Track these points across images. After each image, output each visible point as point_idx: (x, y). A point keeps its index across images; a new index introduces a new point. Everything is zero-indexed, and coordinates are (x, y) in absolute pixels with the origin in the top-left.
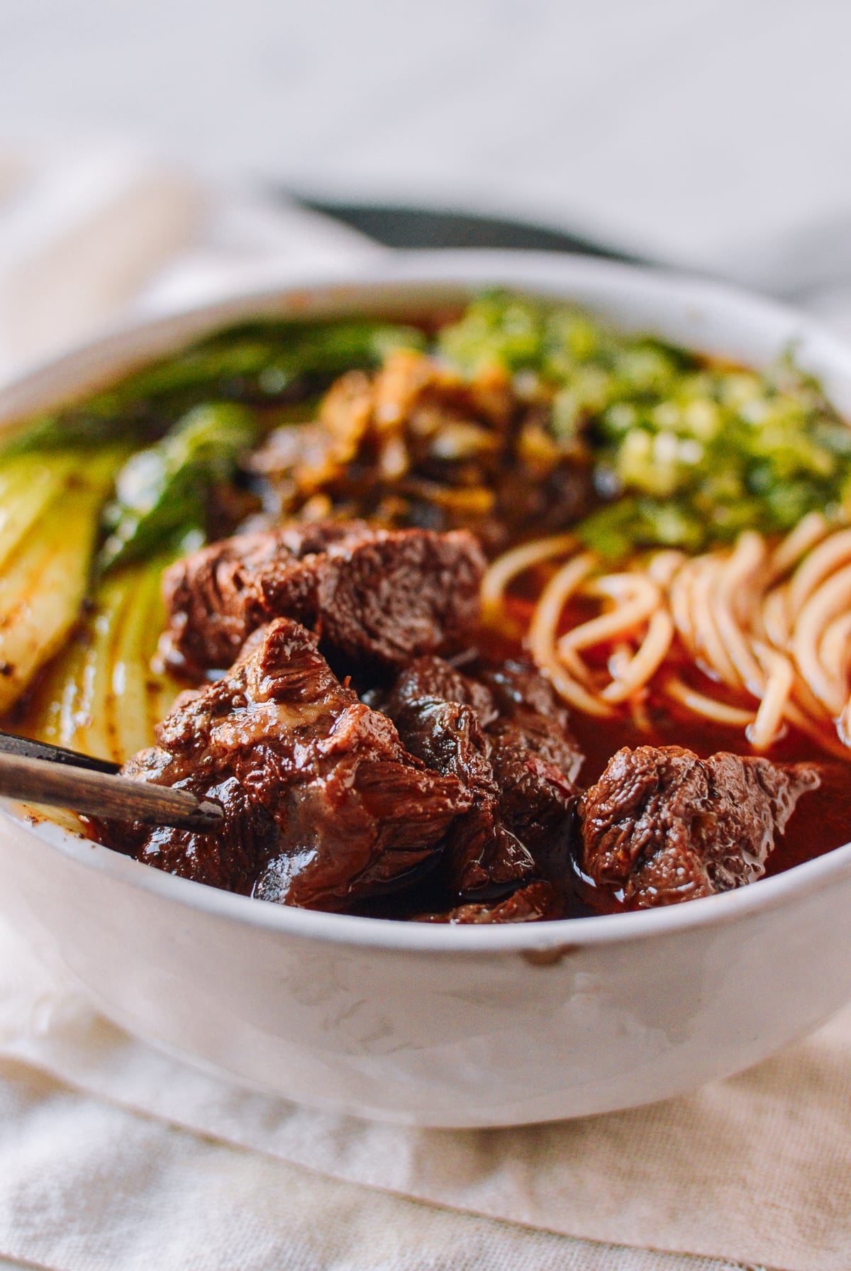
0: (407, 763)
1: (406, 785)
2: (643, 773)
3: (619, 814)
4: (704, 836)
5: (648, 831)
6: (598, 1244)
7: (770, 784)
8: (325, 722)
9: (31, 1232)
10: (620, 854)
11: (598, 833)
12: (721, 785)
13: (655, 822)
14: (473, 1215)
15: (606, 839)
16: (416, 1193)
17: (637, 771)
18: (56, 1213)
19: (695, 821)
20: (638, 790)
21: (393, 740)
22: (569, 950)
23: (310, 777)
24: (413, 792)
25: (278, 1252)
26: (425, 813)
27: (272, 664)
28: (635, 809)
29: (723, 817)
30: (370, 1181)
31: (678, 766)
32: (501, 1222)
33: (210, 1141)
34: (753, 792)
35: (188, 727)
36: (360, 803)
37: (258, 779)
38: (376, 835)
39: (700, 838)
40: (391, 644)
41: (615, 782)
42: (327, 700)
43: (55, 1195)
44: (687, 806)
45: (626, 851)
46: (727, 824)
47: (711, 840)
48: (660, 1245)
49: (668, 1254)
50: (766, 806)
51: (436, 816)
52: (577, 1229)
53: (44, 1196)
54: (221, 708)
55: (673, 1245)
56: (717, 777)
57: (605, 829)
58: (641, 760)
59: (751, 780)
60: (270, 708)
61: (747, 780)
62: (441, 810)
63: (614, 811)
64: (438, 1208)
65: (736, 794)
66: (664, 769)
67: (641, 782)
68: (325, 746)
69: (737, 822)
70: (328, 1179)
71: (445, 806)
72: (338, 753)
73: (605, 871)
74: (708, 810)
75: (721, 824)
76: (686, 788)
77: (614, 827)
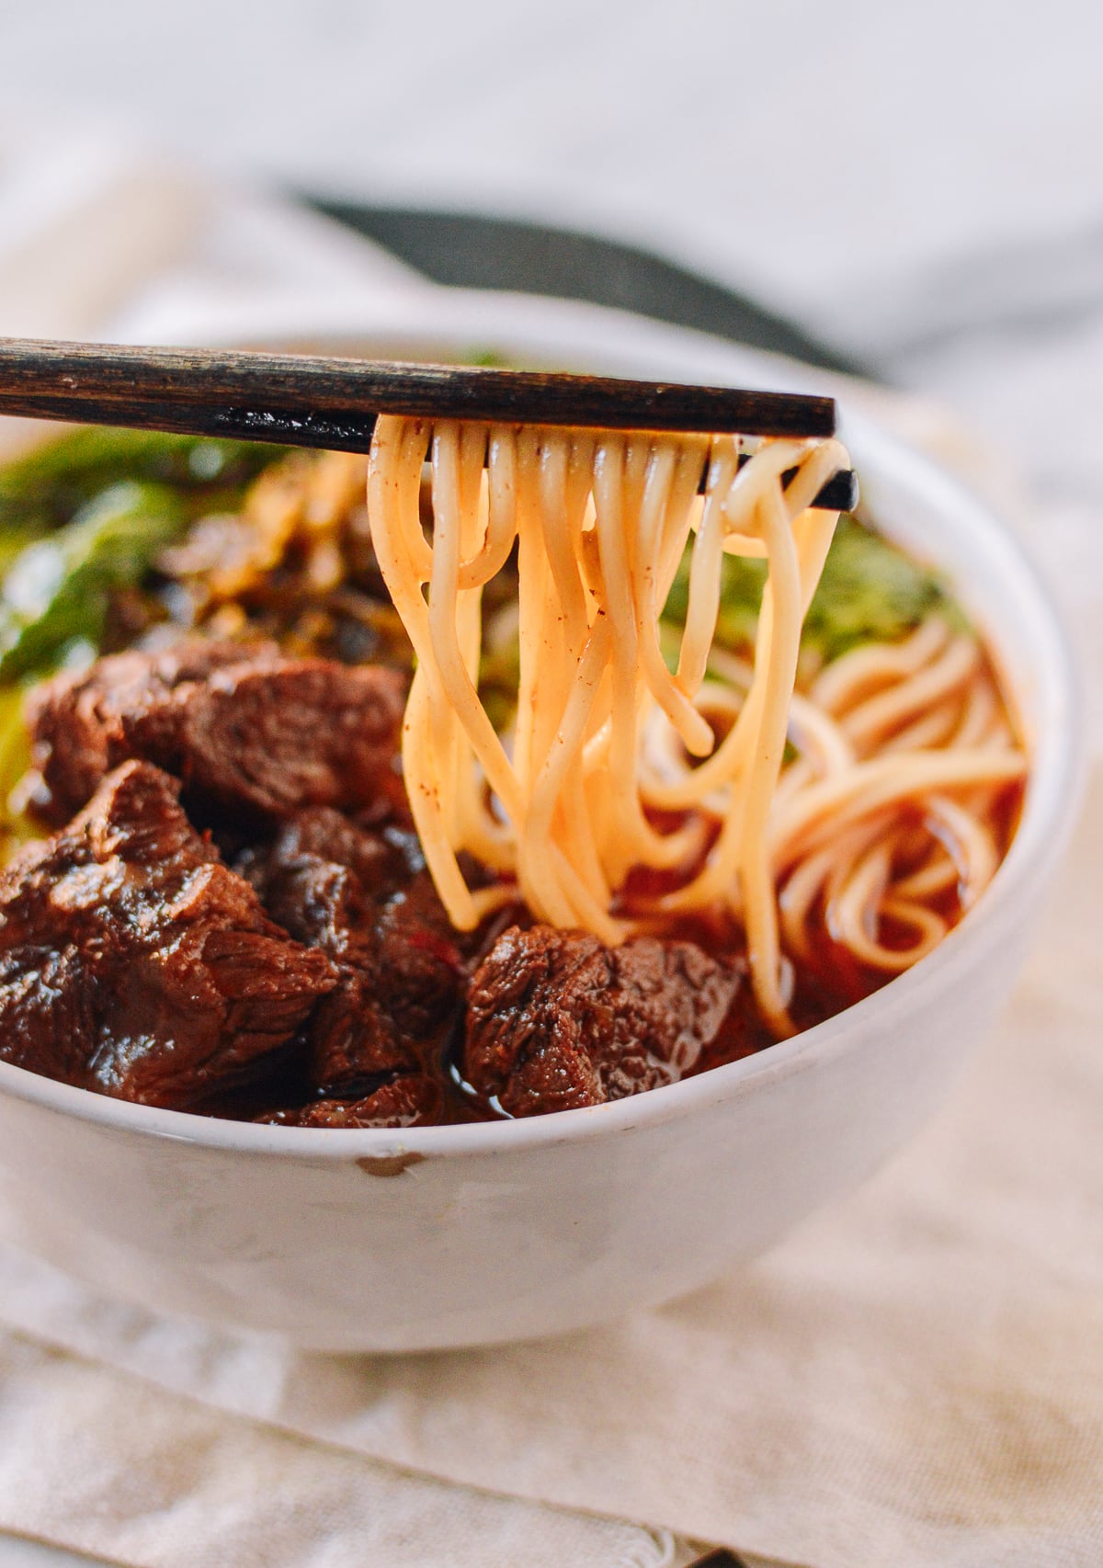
0: (266, 934)
1: (259, 960)
2: (530, 958)
3: (502, 1003)
4: (596, 1034)
5: (530, 1025)
6: (482, 1495)
7: (695, 975)
8: (173, 884)
10: (500, 1048)
11: (480, 1023)
12: (626, 974)
13: (539, 1015)
14: (346, 1453)
15: (488, 1032)
16: (287, 1424)
17: (522, 955)
19: (586, 1014)
20: (523, 976)
21: (251, 906)
22: (412, 1159)
23: (155, 946)
24: (268, 967)
25: (118, 1483)
26: (279, 993)
27: (120, 815)
28: (522, 996)
29: (625, 1011)
30: (235, 1408)
31: (574, 951)
32: (377, 1464)
34: (672, 985)
35: (26, 887)
36: (206, 979)
37: (97, 948)
38: (224, 1015)
39: (591, 1036)
40: (273, 792)
41: (499, 966)
42: (178, 859)
44: (578, 998)
45: (507, 1048)
46: (629, 1020)
47: (606, 1039)
48: (555, 1497)
49: (561, 1510)
50: (686, 999)
51: (293, 996)
52: (461, 1474)
54: (61, 865)
55: (572, 1498)
56: (623, 965)
57: (487, 1019)
58: (529, 943)
59: (671, 969)
60: (115, 866)
61: (666, 968)
62: (299, 989)
63: (496, 1000)
64: (304, 1443)
65: (647, 985)
66: (556, 955)
67: (526, 968)
68: (172, 910)
69: (643, 1019)
70: (188, 1404)
71: (304, 985)
72: (184, 921)
73: (486, 1066)
74: (604, 1003)
75: (622, 1021)
76: (580, 978)
77: (496, 1017)
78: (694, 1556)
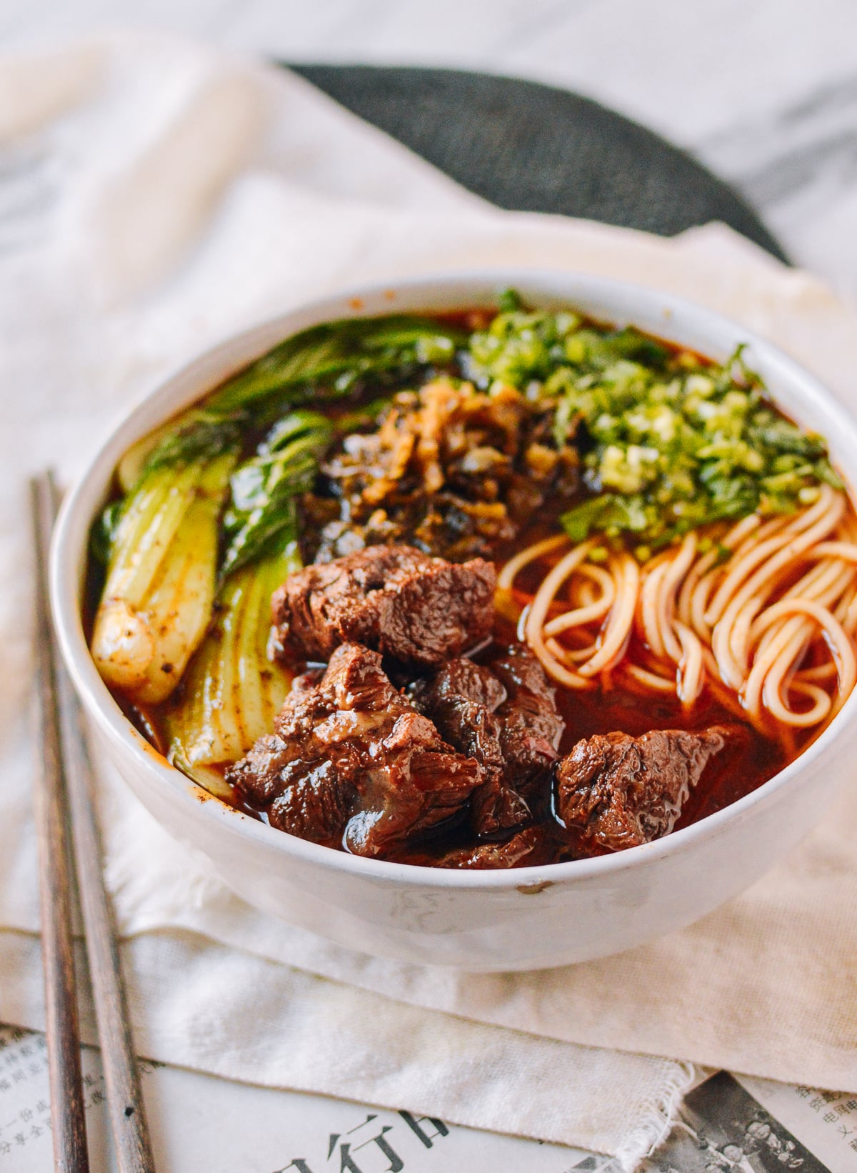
0: (443, 751)
1: (442, 769)
2: (595, 759)
3: (580, 785)
4: (636, 798)
5: (598, 797)
6: (582, 1047)
7: (686, 749)
8: (389, 724)
9: (203, 1050)
10: (581, 811)
11: (567, 795)
12: (649, 759)
13: (603, 791)
14: (499, 1027)
15: (573, 800)
16: (460, 1013)
17: (590, 758)
18: (219, 1036)
19: (629, 788)
20: (591, 770)
21: (434, 736)
22: (547, 885)
23: (380, 765)
24: (447, 773)
25: (369, 1058)
26: (455, 787)
27: (353, 684)
28: (591, 781)
29: (650, 783)
30: (429, 1005)
31: (618, 751)
32: (518, 1033)
33: (319, 978)
34: (674, 757)
35: (298, 726)
36: (412, 783)
37: (345, 764)
38: (423, 801)
39: (633, 800)
40: (431, 650)
41: (577, 765)
42: (390, 708)
43: (217, 1023)
44: (624, 779)
45: (585, 810)
46: (652, 786)
47: (641, 800)
48: (622, 1047)
49: (628, 1053)
50: (683, 765)
51: (461, 789)
52: (566, 1036)
53: (211, 1025)
54: (320, 712)
55: (632, 1047)
56: (646, 754)
57: (572, 793)
58: (593, 750)
59: (673, 748)
60: (352, 715)
61: (670, 748)
62: (465, 784)
63: (577, 783)
64: (476, 1023)
65: (660, 762)
66: (608, 754)
67: (593, 765)
68: (390, 743)
69: (660, 784)
70: (401, 1004)
71: (468, 782)
72: (398, 750)
73: (572, 820)
74: (639, 780)
75: (649, 788)
76: (623, 767)
77: (577, 792)
78: (706, 1076)
